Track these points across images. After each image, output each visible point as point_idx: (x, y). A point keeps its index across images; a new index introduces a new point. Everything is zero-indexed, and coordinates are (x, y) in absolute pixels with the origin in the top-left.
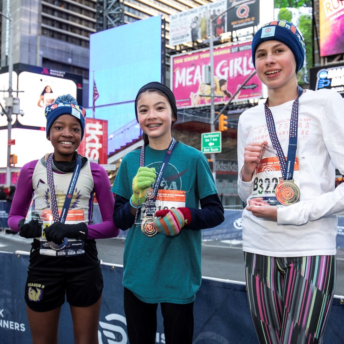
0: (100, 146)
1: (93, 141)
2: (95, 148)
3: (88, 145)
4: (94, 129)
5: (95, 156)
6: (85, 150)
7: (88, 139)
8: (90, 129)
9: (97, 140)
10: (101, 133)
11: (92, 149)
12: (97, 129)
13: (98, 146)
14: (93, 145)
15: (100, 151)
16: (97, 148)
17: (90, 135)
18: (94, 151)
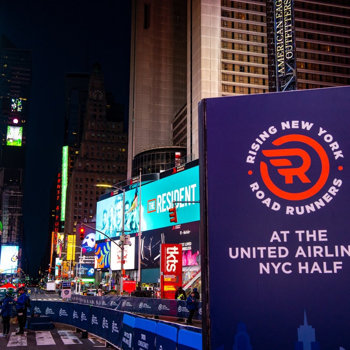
0: (177, 261)
1: (172, 259)
2: (173, 263)
3: (168, 262)
4: (173, 251)
5: (173, 268)
6: (166, 264)
7: (168, 258)
8: (170, 251)
9: (174, 257)
10: (177, 253)
11: (171, 263)
12: (175, 251)
13: (175, 261)
14: (172, 261)
15: (176, 264)
16: (175, 263)
17: (169, 255)
18: (172, 265)
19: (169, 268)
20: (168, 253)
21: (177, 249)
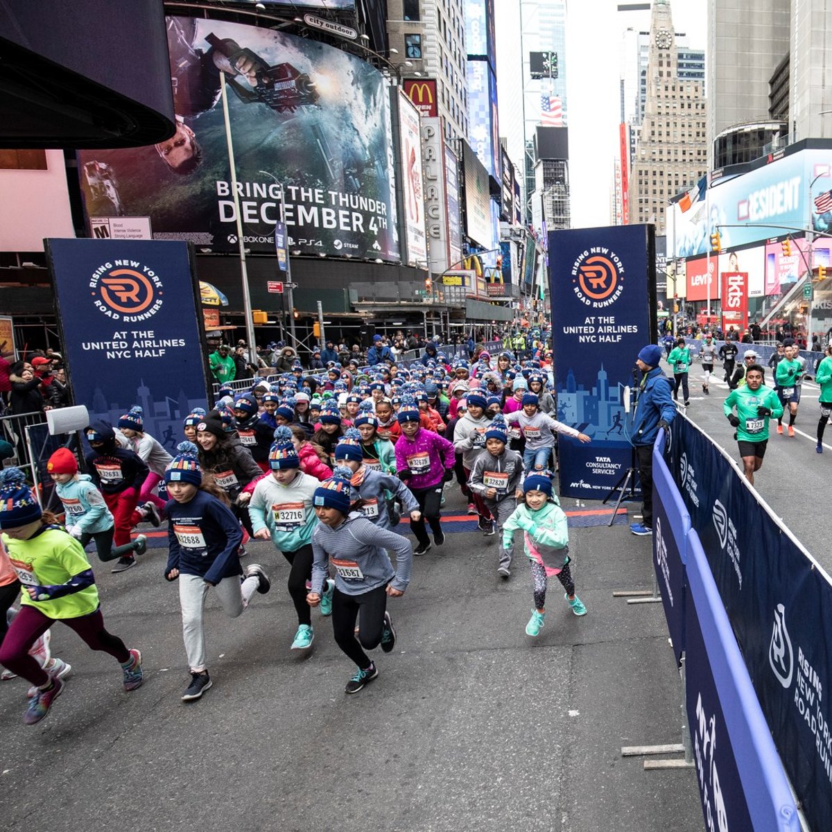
0: (741, 294)
1: (735, 291)
3: (730, 294)
4: (736, 281)
5: (737, 302)
6: (729, 298)
7: (730, 289)
8: (732, 281)
9: (738, 289)
10: (742, 283)
11: (733, 297)
12: (739, 281)
13: (739, 294)
14: (735, 294)
15: (741, 298)
16: (739, 296)
17: (731, 286)
18: (735, 299)
19: (732, 302)
20: (730, 283)
21: (741, 278)
